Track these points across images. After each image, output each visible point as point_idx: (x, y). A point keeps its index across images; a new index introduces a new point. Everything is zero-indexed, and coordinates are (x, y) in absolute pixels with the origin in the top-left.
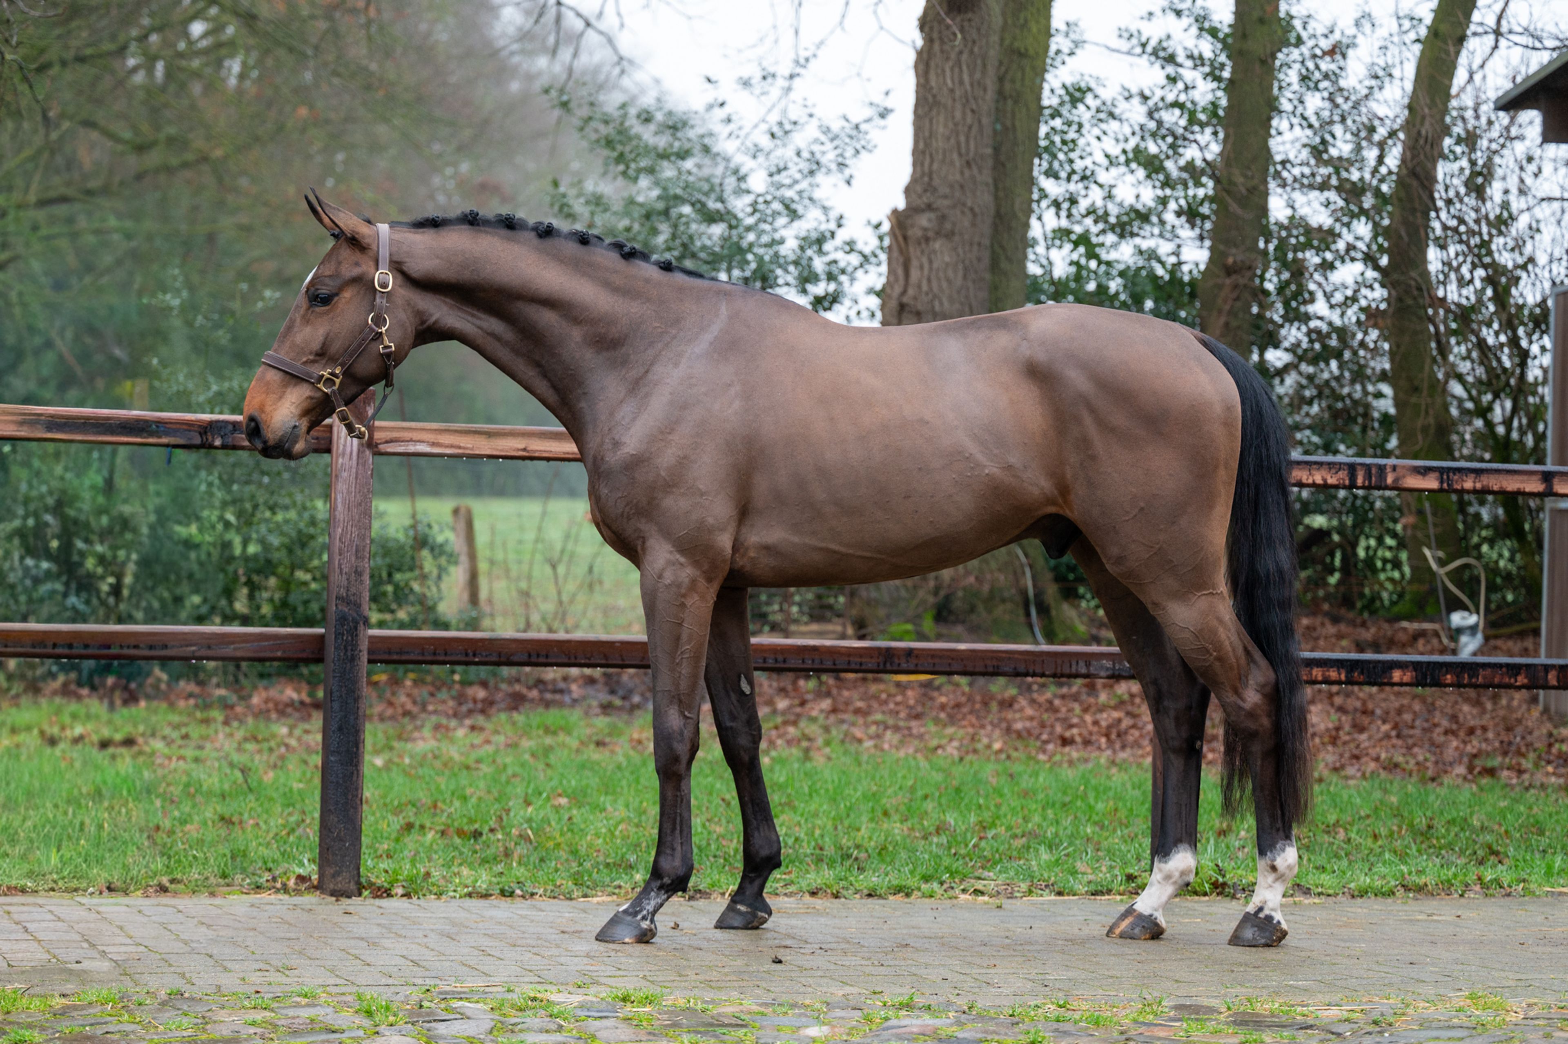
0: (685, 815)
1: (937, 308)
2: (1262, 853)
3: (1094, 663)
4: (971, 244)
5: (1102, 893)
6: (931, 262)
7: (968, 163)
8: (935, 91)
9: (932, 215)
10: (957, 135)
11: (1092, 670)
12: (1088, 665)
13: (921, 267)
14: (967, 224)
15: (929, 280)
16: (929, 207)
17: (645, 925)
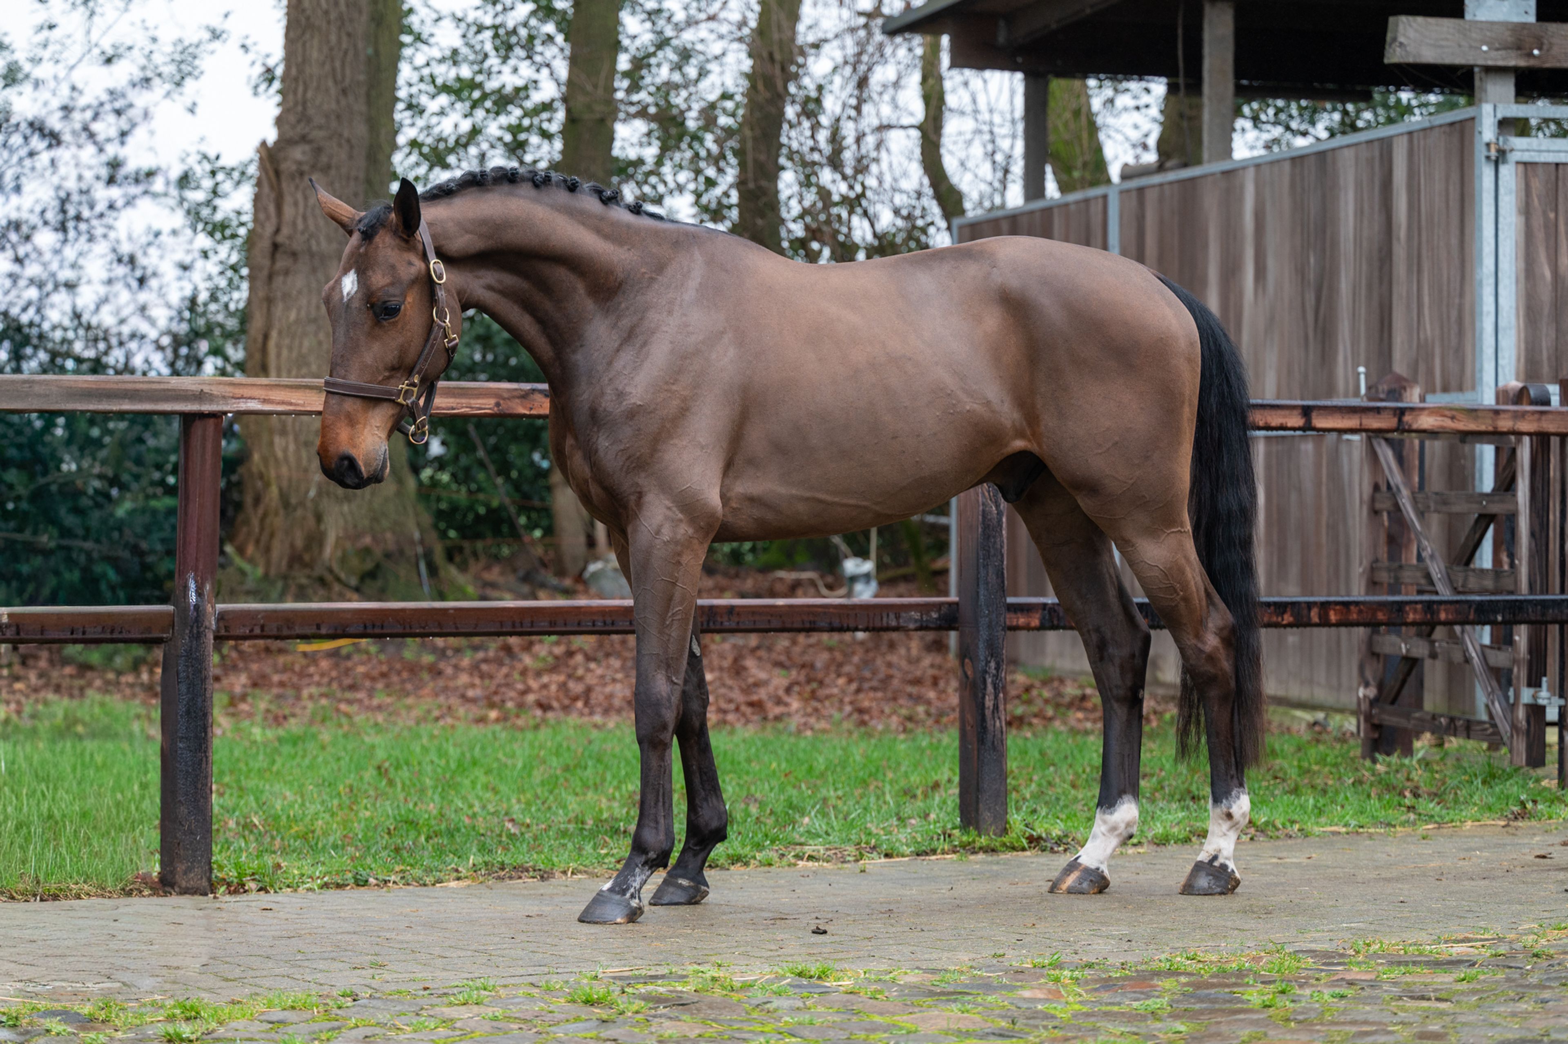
0: (667, 786)
1: (314, 248)
2: (1217, 800)
3: (903, 615)
4: (348, 178)
5: (926, 853)
6: (306, 198)
7: (344, 92)
8: (308, 12)
9: (307, 148)
10: (332, 61)
11: (902, 623)
12: (898, 618)
13: (296, 204)
14: (344, 156)
15: (305, 218)
16: (304, 139)
17: (634, 903)
